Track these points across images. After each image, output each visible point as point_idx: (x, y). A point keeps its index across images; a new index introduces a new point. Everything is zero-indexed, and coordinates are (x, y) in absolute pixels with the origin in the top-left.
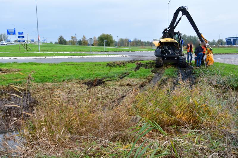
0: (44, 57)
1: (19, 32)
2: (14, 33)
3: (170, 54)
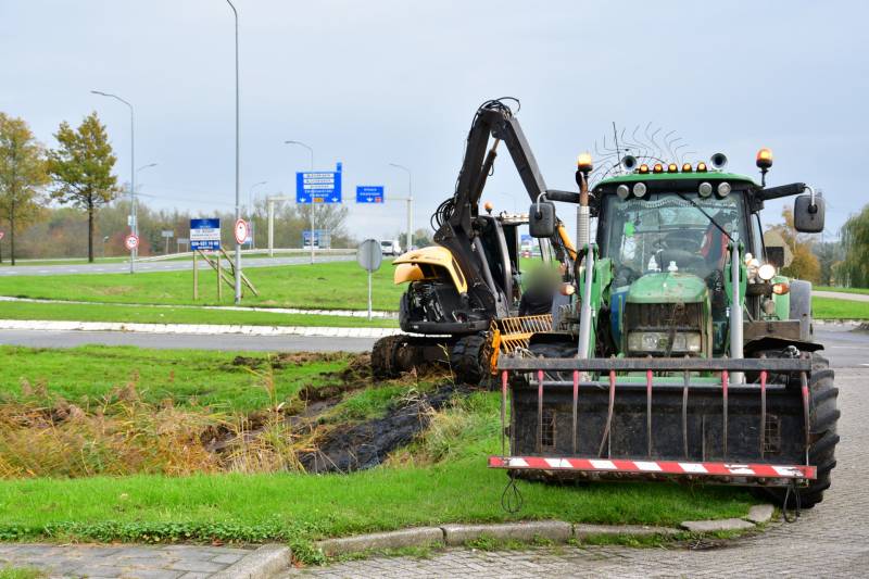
2: (336, 194)
3: (434, 320)
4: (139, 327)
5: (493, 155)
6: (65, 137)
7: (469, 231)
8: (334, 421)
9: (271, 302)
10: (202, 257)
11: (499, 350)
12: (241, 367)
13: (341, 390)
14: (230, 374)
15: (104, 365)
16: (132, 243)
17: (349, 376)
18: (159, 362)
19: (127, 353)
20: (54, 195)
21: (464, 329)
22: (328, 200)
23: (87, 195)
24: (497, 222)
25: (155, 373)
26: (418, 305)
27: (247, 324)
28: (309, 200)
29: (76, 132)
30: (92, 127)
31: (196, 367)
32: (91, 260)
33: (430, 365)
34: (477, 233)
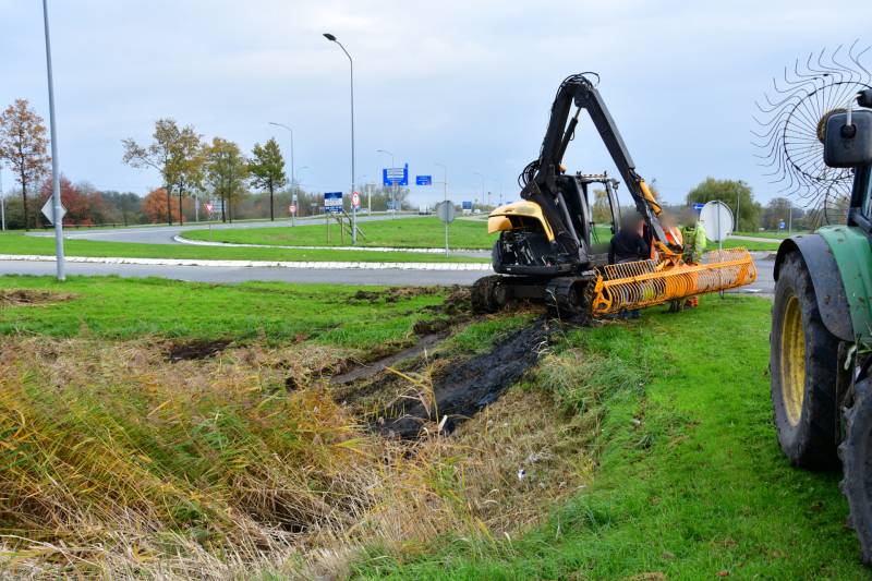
0: (274, 264)
1: (418, 178)
2: (405, 180)
3: (525, 263)
4: (289, 264)
5: (574, 122)
6: (258, 152)
7: (553, 188)
8: (446, 355)
9: (374, 243)
10: (332, 216)
11: (601, 295)
12: (363, 301)
13: (448, 324)
14: (353, 307)
15: (258, 300)
16: (292, 209)
17: (452, 310)
18: (299, 295)
19: (277, 287)
20: (252, 184)
21: (553, 271)
22: (401, 184)
23: (270, 184)
24: (576, 181)
25: (295, 307)
26: (508, 250)
27: (363, 261)
28: (390, 184)
29: (263, 148)
30: (272, 146)
31: (327, 300)
32: (272, 220)
33: (520, 301)
34: (560, 189)
